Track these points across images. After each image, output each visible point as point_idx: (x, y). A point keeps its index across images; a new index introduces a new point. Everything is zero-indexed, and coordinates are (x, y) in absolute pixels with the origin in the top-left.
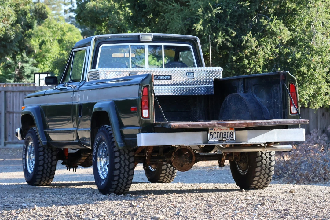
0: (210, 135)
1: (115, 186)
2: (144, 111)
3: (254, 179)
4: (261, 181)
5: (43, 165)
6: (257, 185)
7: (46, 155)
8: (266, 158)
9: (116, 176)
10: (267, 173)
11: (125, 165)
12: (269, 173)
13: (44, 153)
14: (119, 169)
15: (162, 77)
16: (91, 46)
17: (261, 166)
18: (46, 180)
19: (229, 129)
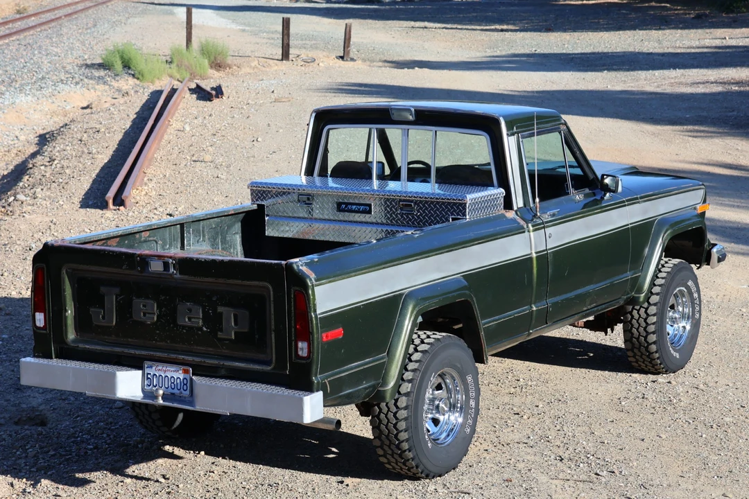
0: (147, 379)
15: (354, 207)
19: (181, 372)
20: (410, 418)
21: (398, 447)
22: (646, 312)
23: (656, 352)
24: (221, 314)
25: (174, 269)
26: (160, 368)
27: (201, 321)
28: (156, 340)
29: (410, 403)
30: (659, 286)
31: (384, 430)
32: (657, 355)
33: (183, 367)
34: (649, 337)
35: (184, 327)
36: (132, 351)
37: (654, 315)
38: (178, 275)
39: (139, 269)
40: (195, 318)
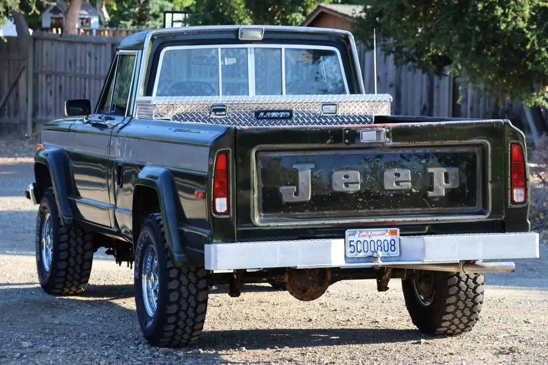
0: (350, 247)
1: (171, 334)
2: (218, 200)
3: (444, 318)
4: (456, 321)
5: (67, 260)
6: (450, 329)
7: (72, 241)
8: (467, 280)
9: (170, 315)
10: (468, 307)
11: (190, 294)
12: (473, 306)
13: (70, 237)
14: (177, 302)
15: (274, 114)
16: (144, 50)
17: (457, 295)
18: (73, 285)
19: (387, 234)
24: (432, 174)
25: (388, 137)
26: (364, 233)
27: (410, 183)
28: (358, 209)
33: (389, 229)
35: (391, 191)
36: (334, 222)
38: (391, 143)
39: (347, 141)
40: (403, 182)
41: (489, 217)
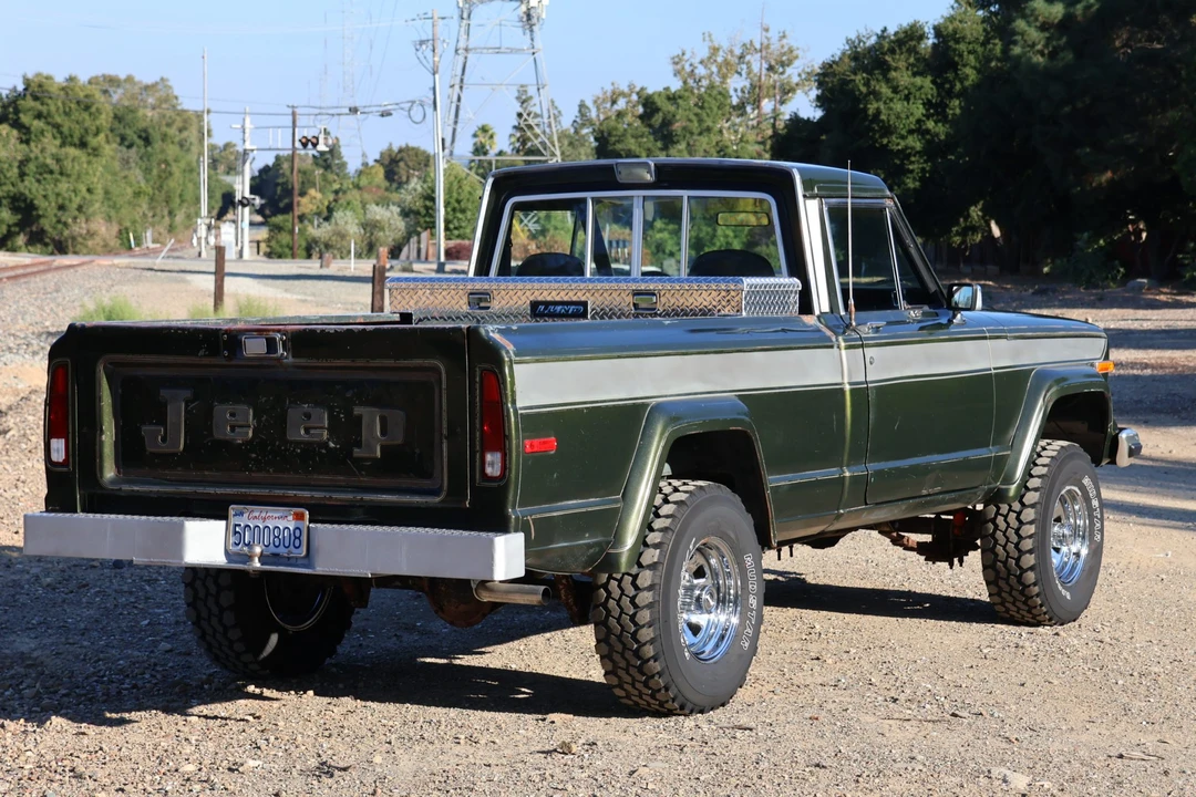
0: (234, 534)
2: (53, 442)
12: (642, 665)
19: (290, 518)
20: (656, 605)
21: (637, 654)
22: (1018, 518)
23: (1035, 584)
24: (360, 418)
25: (284, 349)
26: (257, 514)
27: (326, 432)
28: (250, 470)
29: (657, 581)
30: (1039, 477)
31: (615, 627)
32: (1036, 590)
33: (293, 510)
34: (1023, 558)
35: (298, 443)
36: (211, 490)
37: (1031, 523)
38: (291, 359)
39: (226, 353)
40: (316, 428)
41: (442, 501)
